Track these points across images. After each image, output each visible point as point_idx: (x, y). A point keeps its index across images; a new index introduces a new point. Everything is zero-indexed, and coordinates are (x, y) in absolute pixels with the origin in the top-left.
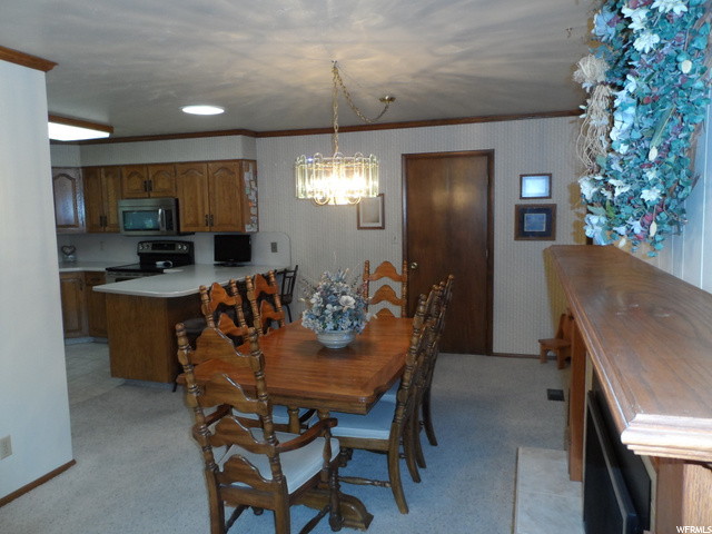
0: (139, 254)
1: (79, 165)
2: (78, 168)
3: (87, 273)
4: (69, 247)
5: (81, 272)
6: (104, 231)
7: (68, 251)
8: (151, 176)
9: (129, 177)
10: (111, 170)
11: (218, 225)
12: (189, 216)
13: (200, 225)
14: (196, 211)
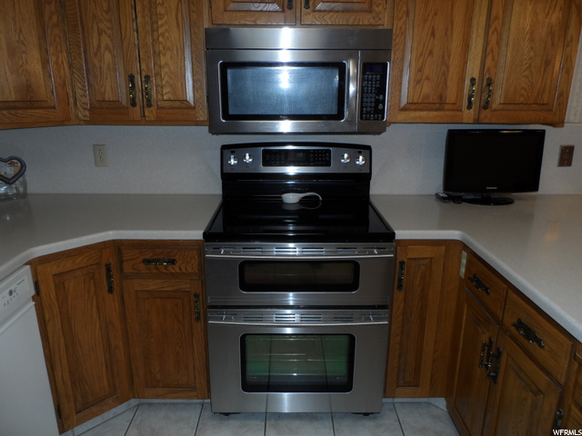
11: (501, 106)
12: (419, 82)
13: (446, 107)
14: (444, 68)
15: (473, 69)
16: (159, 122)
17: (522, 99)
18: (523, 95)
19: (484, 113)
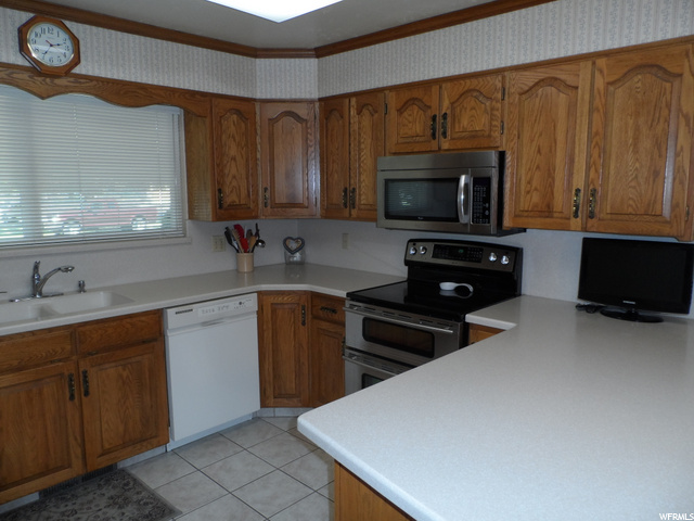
0: (407, 263)
1: (315, 95)
2: (311, 102)
3: (315, 296)
4: (296, 240)
5: (305, 292)
6: (350, 218)
7: (293, 245)
8: (446, 103)
9: (400, 111)
10: (369, 99)
11: (609, 216)
12: (528, 192)
13: (555, 215)
14: (550, 180)
15: (579, 181)
16: (359, 219)
17: (630, 210)
18: (631, 206)
19: (591, 222)
